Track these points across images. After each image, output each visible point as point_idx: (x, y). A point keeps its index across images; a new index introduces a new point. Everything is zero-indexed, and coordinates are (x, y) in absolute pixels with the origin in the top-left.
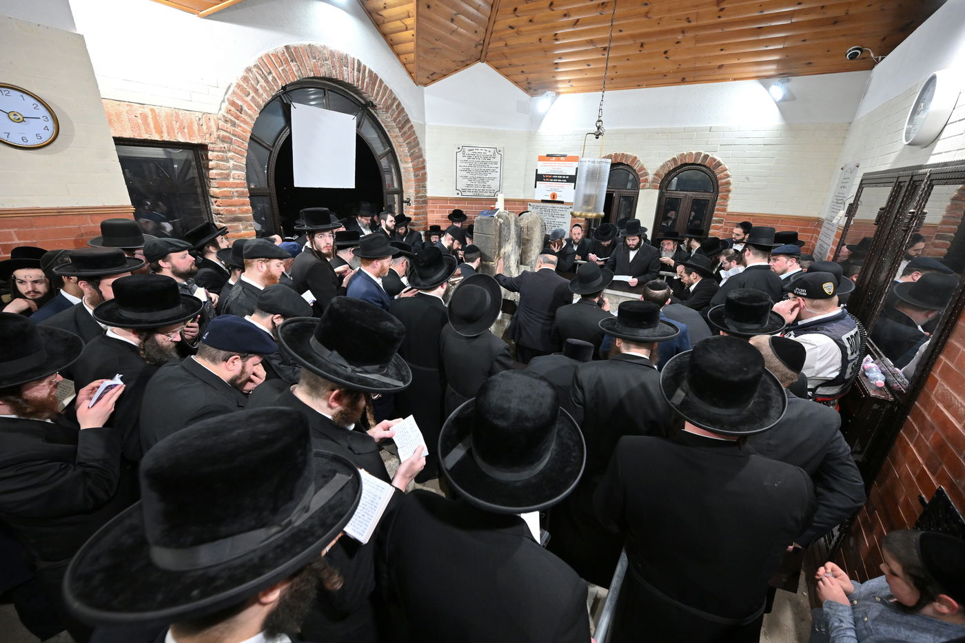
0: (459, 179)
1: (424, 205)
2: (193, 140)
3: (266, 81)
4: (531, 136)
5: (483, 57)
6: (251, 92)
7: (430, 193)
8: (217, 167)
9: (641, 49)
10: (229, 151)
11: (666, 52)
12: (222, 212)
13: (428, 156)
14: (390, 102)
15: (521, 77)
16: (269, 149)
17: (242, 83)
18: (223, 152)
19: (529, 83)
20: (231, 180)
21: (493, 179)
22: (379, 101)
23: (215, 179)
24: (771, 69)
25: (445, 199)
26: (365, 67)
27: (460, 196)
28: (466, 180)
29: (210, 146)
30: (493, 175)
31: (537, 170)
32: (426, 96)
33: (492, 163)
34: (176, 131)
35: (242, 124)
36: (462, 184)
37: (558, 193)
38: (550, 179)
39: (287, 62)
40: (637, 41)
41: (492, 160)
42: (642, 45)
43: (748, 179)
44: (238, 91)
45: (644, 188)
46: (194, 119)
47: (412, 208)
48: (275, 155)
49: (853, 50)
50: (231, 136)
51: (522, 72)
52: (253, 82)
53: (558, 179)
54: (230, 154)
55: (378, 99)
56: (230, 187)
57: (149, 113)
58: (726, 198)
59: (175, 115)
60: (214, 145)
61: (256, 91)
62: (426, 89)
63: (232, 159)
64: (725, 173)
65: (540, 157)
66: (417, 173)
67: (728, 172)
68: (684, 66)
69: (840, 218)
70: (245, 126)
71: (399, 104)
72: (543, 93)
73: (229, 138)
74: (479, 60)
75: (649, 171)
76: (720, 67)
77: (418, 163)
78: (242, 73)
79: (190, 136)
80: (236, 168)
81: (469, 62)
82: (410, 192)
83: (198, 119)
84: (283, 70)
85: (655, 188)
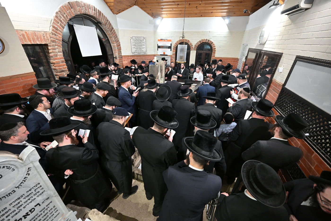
0: (133, 49)
1: (122, 58)
2: (43, 43)
3: (64, 17)
4: (155, 32)
5: (136, 4)
6: (59, 22)
7: (123, 54)
8: (53, 52)
9: (189, 5)
10: (56, 46)
11: (196, 7)
12: (57, 69)
13: (121, 41)
14: (106, 21)
15: (150, 12)
16: (67, 43)
17: (55, 18)
18: (54, 46)
19: (153, 14)
20: (58, 57)
21: (144, 48)
22: (103, 21)
23: (53, 57)
24: (225, 14)
25: (128, 56)
26: (96, 9)
27: (133, 55)
28: (135, 49)
29: (49, 44)
30: (144, 46)
31: (158, 44)
32: (117, 18)
33: (143, 42)
34: (36, 40)
35: (58, 35)
36: (134, 50)
37: (165, 52)
38: (162, 47)
39: (70, 9)
40: (188, 3)
41: (143, 41)
42: (190, 4)
43: (220, 47)
44: (55, 22)
45: (192, 50)
46: (41, 35)
47: (118, 60)
48: (70, 45)
49: (245, 10)
50: (55, 40)
51: (150, 10)
52: (59, 18)
53: (165, 47)
54: (56, 47)
55: (102, 21)
56: (58, 59)
57: (25, 34)
58: (214, 53)
59: (34, 33)
60: (50, 44)
61: (61, 21)
62: (117, 15)
63: (57, 48)
64: (214, 45)
65: (158, 40)
66: (118, 47)
67: (215, 45)
68: (202, 12)
69: (244, 60)
70: (59, 35)
71: (109, 22)
72: (158, 17)
73: (55, 41)
74: (135, 5)
75: (193, 45)
76: (212, 12)
77: (118, 43)
78: (54, 15)
79: (41, 41)
80: (59, 52)
81: (132, 6)
82: (116, 54)
83: (43, 34)
84: (69, 12)
85: (195, 50)
